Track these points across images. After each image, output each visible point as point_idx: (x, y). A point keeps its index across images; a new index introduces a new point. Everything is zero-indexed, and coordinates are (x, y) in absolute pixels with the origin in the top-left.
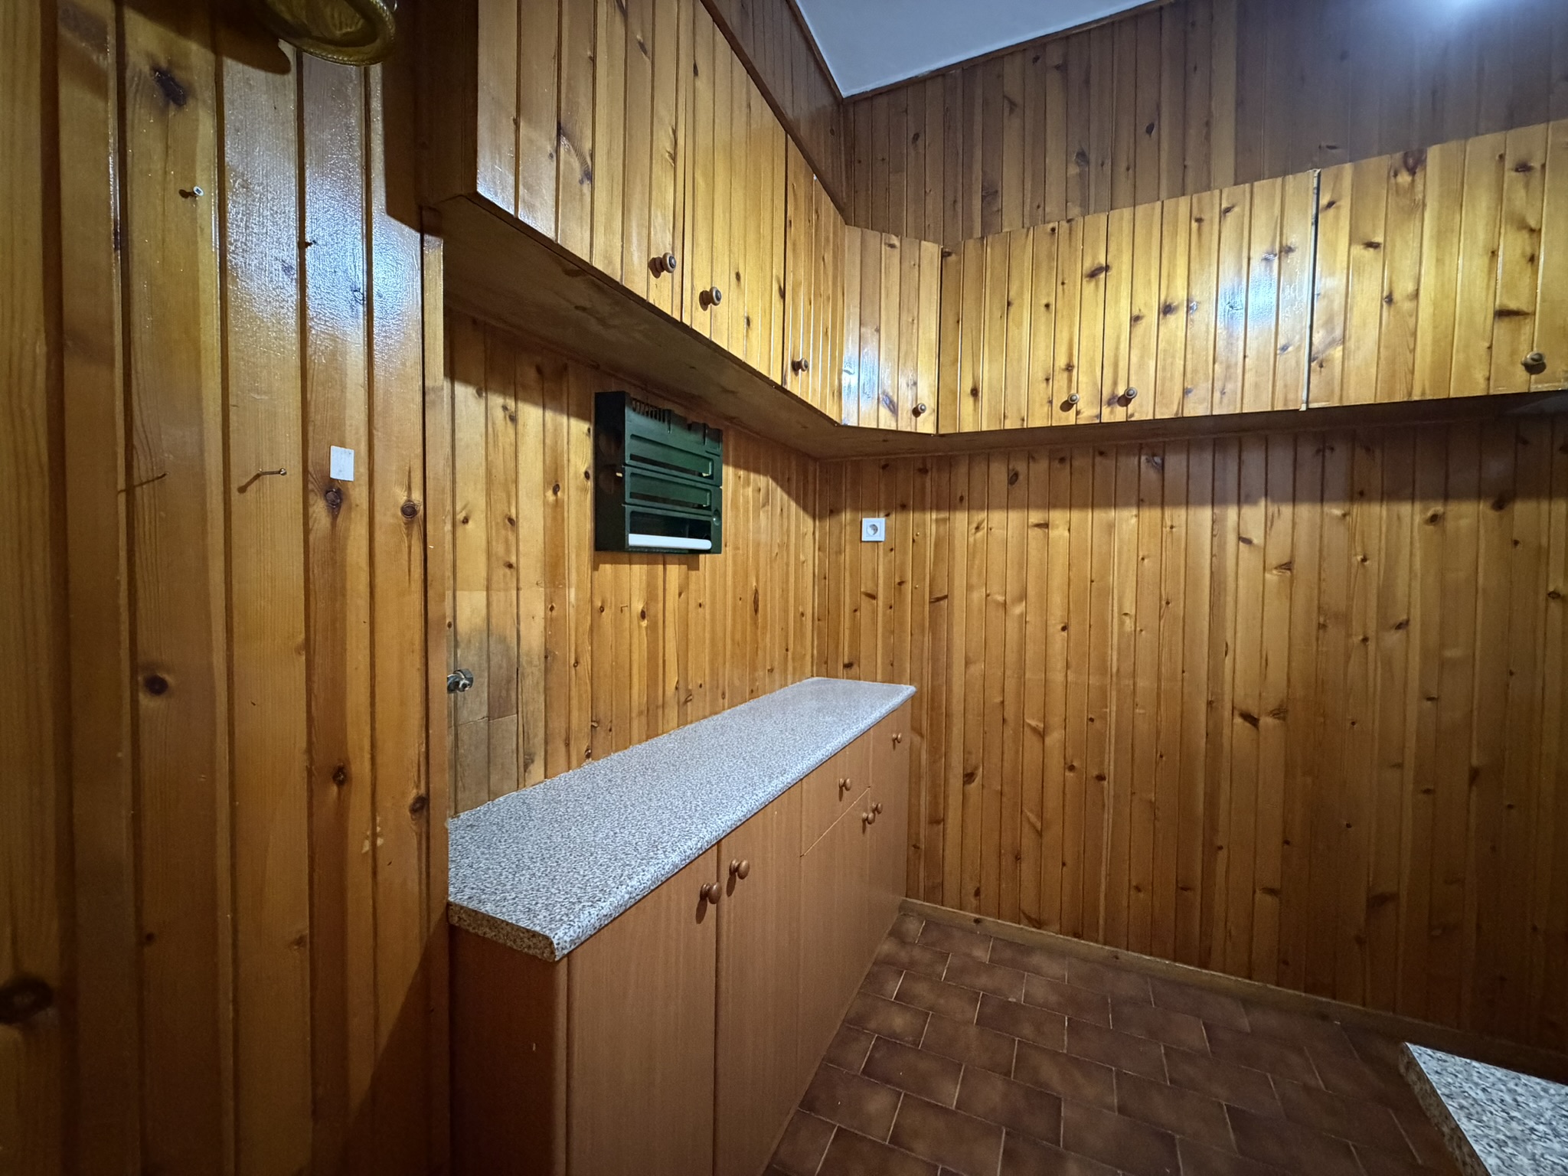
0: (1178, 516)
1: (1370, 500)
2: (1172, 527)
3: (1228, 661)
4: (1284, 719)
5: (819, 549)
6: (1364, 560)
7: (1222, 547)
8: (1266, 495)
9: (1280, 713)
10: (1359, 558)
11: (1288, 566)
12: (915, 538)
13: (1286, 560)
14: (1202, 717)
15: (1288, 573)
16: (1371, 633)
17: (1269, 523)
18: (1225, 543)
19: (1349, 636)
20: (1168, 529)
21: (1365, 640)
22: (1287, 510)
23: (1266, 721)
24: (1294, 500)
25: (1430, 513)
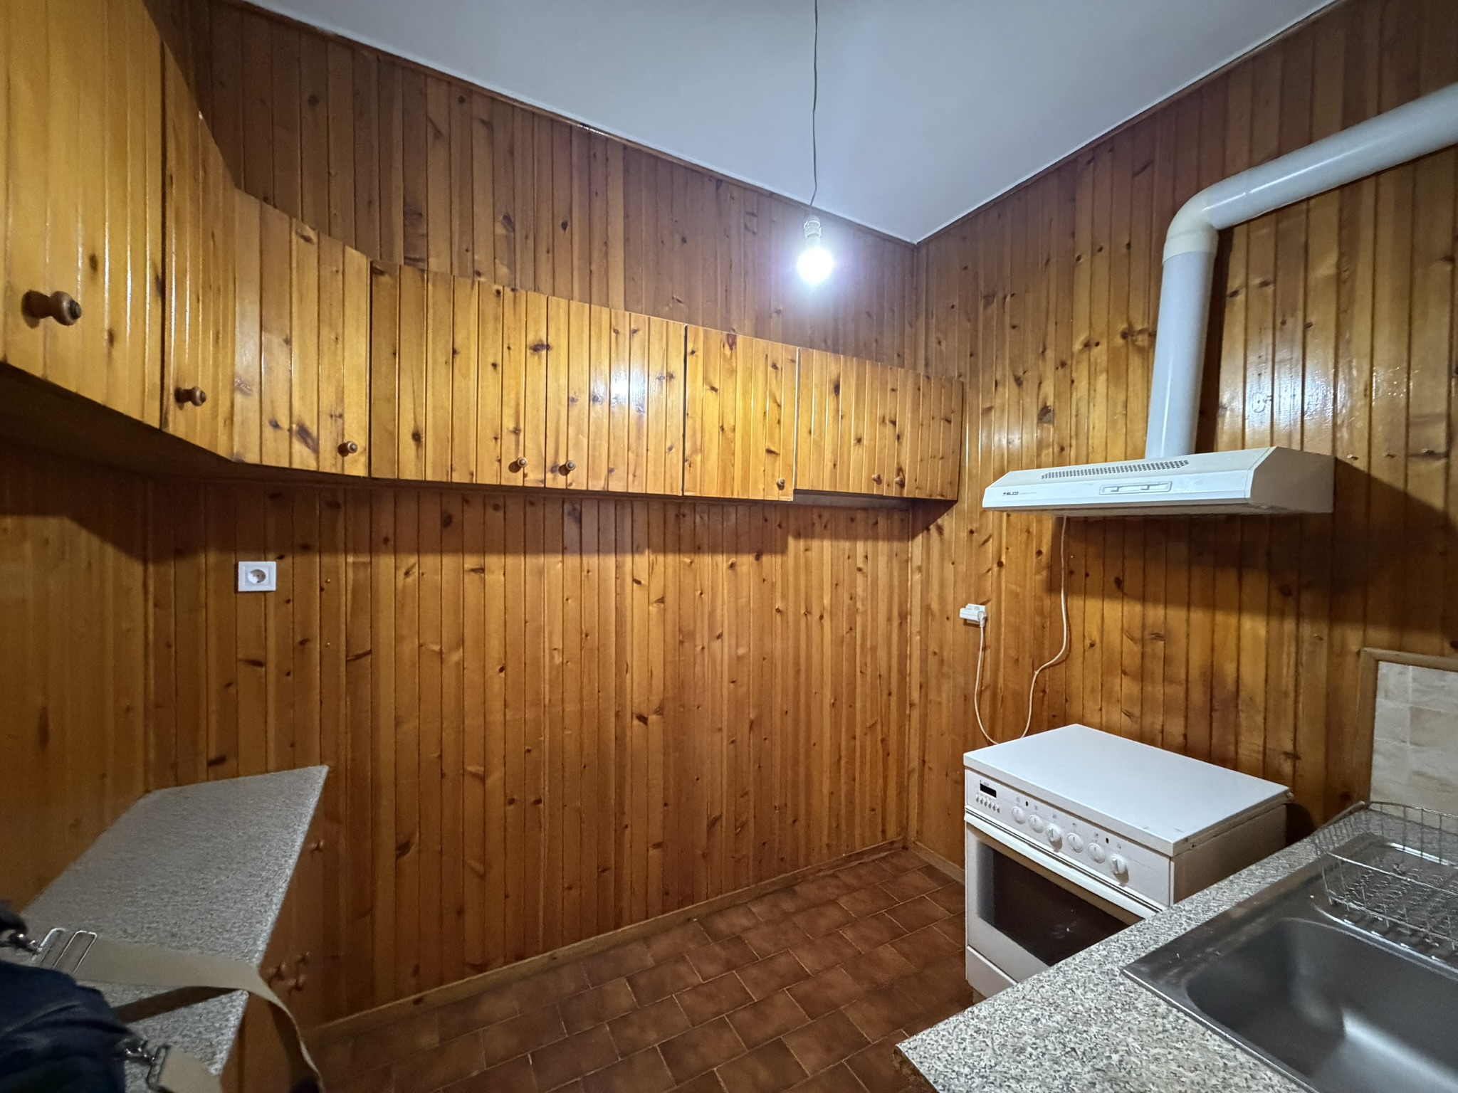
0: (591, 561)
1: (703, 553)
2: (588, 572)
3: (628, 676)
4: (661, 714)
5: (155, 605)
6: (701, 594)
7: (623, 587)
8: (649, 548)
9: (660, 711)
10: (699, 592)
11: (662, 600)
12: (325, 586)
13: (661, 597)
14: (613, 726)
15: (662, 605)
16: (706, 645)
17: (651, 567)
18: (624, 584)
19: (695, 646)
20: (586, 573)
21: (703, 648)
22: (661, 558)
23: (653, 718)
24: (665, 552)
25: (730, 563)
